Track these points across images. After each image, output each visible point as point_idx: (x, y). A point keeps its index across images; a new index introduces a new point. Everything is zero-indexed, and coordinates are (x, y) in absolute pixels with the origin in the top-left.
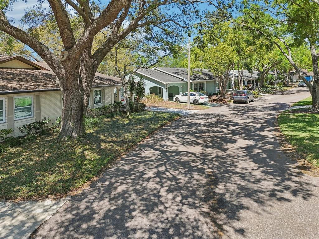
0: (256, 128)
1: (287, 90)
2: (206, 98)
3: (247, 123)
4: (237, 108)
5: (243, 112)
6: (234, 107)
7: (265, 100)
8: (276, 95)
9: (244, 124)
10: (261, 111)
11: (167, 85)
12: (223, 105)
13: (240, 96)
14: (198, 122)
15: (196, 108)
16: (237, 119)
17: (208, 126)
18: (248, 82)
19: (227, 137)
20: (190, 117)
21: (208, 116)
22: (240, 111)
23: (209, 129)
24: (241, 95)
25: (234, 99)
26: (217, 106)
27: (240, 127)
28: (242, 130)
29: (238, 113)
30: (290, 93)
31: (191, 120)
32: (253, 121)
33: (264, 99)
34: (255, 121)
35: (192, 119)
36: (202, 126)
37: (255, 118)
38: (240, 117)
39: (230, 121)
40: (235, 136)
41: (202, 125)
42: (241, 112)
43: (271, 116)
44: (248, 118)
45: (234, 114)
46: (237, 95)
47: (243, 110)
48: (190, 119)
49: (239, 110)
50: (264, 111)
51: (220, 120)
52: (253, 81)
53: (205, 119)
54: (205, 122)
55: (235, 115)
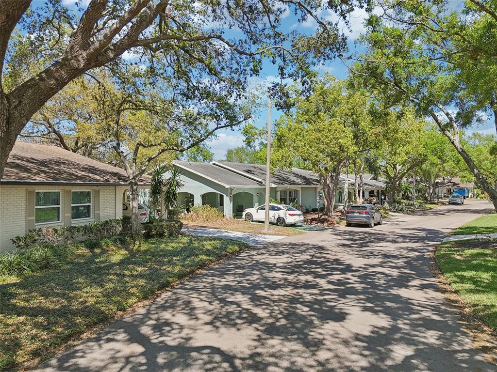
0: (390, 278)
1: (430, 209)
2: (299, 215)
3: (370, 266)
4: (350, 235)
5: (361, 243)
6: (345, 232)
7: (399, 223)
8: (415, 215)
9: (364, 268)
10: (394, 241)
11: (231, 190)
12: (326, 229)
13: (358, 214)
14: (272, 260)
15: (280, 233)
16: (351, 257)
17: (290, 271)
18: (369, 193)
19: (325, 300)
20: (259, 249)
21: (294, 248)
22: (356, 240)
23: (291, 278)
24: (360, 213)
25: (349, 219)
26: (316, 230)
27: (357, 274)
28: (361, 283)
29: (352, 244)
30: (436, 213)
31: (259, 257)
32: (382, 262)
33: (397, 221)
34: (385, 262)
35: (262, 254)
36: (278, 270)
37: (386, 256)
38: (356, 253)
39: (336, 260)
40: (345, 298)
41: (279, 267)
42: (358, 242)
43: (417, 254)
44: (372, 254)
45: (344, 245)
46: (354, 213)
47: (361, 239)
48: (259, 255)
49: (354, 238)
50: (401, 242)
51: (316, 257)
52: (378, 192)
53: (288, 255)
54: (285, 260)
55: (346, 248)
